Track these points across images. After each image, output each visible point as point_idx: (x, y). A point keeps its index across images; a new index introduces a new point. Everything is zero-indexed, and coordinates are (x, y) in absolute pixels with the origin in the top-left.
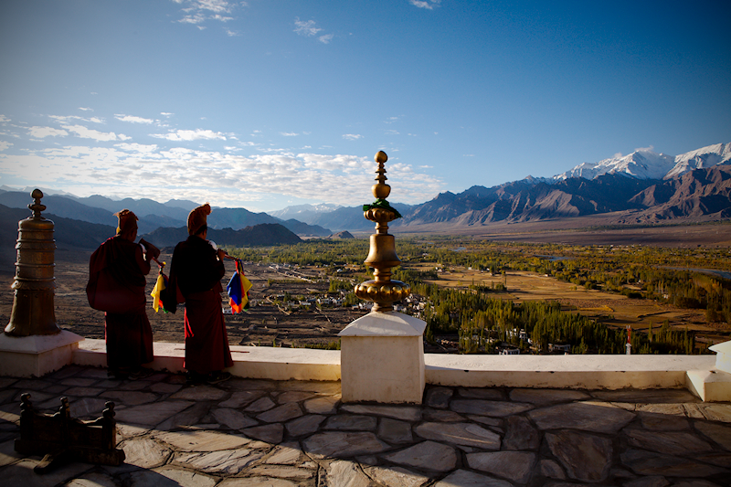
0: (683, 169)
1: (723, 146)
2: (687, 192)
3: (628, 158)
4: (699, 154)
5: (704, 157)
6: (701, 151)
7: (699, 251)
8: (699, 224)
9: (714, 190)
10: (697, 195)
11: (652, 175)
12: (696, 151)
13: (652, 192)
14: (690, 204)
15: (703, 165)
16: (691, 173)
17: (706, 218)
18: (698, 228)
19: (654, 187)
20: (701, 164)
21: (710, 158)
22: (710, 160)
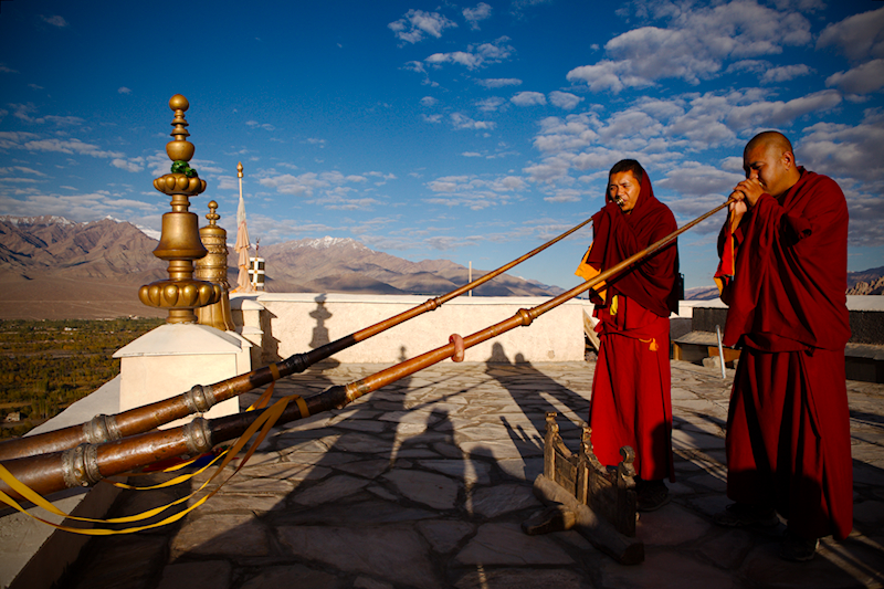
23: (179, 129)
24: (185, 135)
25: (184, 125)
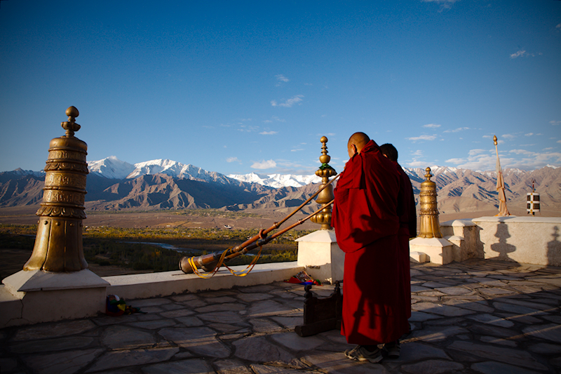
0: (138, 174)
1: (163, 161)
2: (140, 190)
3: (100, 162)
4: (148, 165)
5: (152, 167)
6: (150, 163)
7: (147, 230)
8: (147, 212)
9: (157, 189)
10: (146, 192)
11: (117, 176)
12: (146, 163)
13: (116, 188)
14: (141, 198)
15: (150, 172)
16: (143, 177)
17: (151, 208)
18: (146, 215)
19: (118, 184)
20: (149, 171)
21: (155, 168)
22: (154, 169)
23: (323, 150)
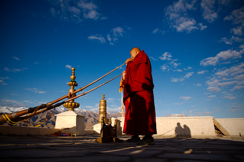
23: (73, 74)
24: (74, 75)
25: (74, 73)
